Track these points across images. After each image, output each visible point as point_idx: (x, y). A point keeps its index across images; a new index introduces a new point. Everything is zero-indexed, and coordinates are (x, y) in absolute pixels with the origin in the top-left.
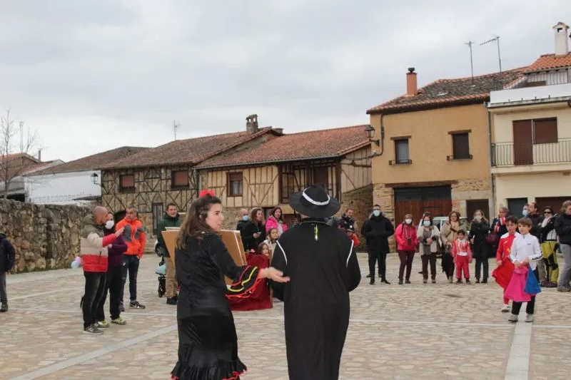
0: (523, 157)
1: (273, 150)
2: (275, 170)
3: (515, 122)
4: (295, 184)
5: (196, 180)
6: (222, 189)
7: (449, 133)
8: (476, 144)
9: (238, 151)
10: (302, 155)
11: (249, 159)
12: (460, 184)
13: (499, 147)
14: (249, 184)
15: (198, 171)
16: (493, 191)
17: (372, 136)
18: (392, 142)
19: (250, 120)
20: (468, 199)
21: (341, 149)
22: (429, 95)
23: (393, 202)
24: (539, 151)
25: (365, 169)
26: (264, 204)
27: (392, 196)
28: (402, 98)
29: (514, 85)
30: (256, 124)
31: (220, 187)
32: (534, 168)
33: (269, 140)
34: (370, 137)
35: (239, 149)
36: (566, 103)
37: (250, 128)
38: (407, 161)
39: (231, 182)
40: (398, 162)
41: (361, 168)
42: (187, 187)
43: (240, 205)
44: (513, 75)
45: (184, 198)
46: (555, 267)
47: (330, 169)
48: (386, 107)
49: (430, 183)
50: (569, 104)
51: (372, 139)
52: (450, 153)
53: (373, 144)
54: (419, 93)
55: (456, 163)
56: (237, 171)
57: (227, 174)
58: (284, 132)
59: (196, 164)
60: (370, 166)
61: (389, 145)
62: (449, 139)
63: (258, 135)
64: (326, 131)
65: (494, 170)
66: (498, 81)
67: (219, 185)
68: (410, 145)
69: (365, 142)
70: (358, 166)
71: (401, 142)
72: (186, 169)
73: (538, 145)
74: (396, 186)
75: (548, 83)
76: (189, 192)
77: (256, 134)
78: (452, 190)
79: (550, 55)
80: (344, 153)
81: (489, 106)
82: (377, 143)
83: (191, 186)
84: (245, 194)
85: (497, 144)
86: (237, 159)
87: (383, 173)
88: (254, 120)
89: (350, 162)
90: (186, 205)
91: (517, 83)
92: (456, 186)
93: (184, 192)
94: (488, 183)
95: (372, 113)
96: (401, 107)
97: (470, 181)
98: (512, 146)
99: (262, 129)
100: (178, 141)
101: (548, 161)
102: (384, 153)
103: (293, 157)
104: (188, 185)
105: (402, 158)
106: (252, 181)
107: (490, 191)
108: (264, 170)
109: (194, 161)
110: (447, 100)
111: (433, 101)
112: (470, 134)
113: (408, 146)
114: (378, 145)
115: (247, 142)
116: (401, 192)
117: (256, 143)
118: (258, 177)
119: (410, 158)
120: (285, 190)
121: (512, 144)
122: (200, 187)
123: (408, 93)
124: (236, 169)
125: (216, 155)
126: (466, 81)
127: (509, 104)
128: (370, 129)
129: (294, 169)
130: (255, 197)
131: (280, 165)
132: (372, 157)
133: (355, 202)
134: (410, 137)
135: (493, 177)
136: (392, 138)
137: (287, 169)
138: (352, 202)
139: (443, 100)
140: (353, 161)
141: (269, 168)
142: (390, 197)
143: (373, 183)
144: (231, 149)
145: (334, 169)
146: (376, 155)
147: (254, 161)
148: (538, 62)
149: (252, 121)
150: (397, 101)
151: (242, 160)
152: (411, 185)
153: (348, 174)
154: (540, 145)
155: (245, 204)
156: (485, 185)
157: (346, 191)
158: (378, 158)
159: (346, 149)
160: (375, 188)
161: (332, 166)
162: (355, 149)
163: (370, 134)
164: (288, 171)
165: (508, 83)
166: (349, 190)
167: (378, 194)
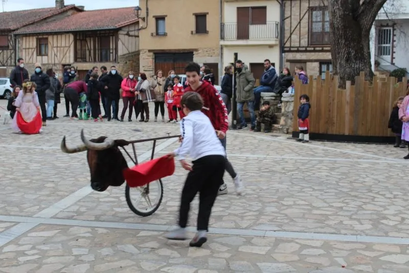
0: (243, 34)
1: (74, 23)
2: (72, 37)
3: (238, 9)
4: (87, 48)
5: (14, 42)
6: (33, 50)
7: (194, 14)
8: (211, 23)
9: (47, 22)
10: (91, 27)
11: (53, 28)
12: (200, 51)
13: (226, 26)
14: (53, 47)
15: (15, 35)
16: (222, 57)
17: (139, 14)
18: (154, 19)
20: (205, 62)
21: (119, 22)
23: (154, 64)
24: (254, 29)
25: (137, 38)
26: (63, 62)
27: (153, 59)
30: (62, 2)
31: (32, 49)
32: (249, 42)
33: (72, 14)
35: (48, 20)
38: (164, 34)
39: (40, 45)
40: (157, 34)
41: (134, 38)
42: (7, 48)
43: (46, 62)
45: (5, 56)
47: (111, 38)
49: (179, 50)
51: (140, 16)
52: (194, 29)
53: (140, 20)
55: (197, 37)
56: (44, 37)
57: (37, 39)
58: (85, 9)
59: (14, 30)
60: (138, 36)
61: (152, 22)
62: (193, 19)
63: (64, 11)
64: (115, 9)
65: (222, 43)
67: (31, 47)
68: (166, 21)
69: (135, 19)
70: (132, 36)
71: (160, 19)
72: (6, 34)
73: (252, 26)
74: (155, 52)
76: (8, 51)
77: (62, 10)
78: (194, 56)
80: (121, 26)
82: (143, 19)
83: (10, 47)
84: (49, 54)
85: (225, 24)
86: (45, 28)
87: (147, 42)
89: (126, 33)
90: (7, 62)
92: (197, 53)
93: (5, 51)
94: (218, 51)
97: (206, 50)
98: (235, 26)
99: (67, 6)
100: (5, 12)
101: (261, 37)
102: (148, 26)
103: (84, 28)
104: (8, 46)
105: (161, 31)
106: (55, 45)
107: (220, 58)
108: (63, 36)
109: (12, 28)
112: (207, 16)
113: (165, 23)
114: (144, 21)
115: (56, 15)
116: (160, 56)
117: (62, 16)
118: (59, 41)
119: (166, 32)
120: (79, 52)
121: (236, 24)
122: (17, 48)
124: (43, 35)
125: (29, 24)
128: (138, 9)
129: (86, 37)
130: (57, 56)
131: (75, 33)
132: (140, 29)
133: (128, 62)
134: (166, 16)
135: (222, 47)
136: (154, 17)
137: (81, 36)
138: (126, 63)
140: (128, 32)
141: (67, 35)
142: (151, 59)
143: (140, 48)
144: (42, 20)
145: (114, 37)
146: (142, 28)
147: (56, 30)
151: (48, 28)
152: (167, 51)
153: (123, 41)
154: (254, 25)
155: (50, 62)
156: (216, 53)
157: (122, 54)
158: (143, 31)
159: (123, 23)
160: (141, 53)
161: (113, 36)
162: (129, 23)
163: (138, 13)
164: (81, 38)
166: (125, 53)
167: (144, 57)
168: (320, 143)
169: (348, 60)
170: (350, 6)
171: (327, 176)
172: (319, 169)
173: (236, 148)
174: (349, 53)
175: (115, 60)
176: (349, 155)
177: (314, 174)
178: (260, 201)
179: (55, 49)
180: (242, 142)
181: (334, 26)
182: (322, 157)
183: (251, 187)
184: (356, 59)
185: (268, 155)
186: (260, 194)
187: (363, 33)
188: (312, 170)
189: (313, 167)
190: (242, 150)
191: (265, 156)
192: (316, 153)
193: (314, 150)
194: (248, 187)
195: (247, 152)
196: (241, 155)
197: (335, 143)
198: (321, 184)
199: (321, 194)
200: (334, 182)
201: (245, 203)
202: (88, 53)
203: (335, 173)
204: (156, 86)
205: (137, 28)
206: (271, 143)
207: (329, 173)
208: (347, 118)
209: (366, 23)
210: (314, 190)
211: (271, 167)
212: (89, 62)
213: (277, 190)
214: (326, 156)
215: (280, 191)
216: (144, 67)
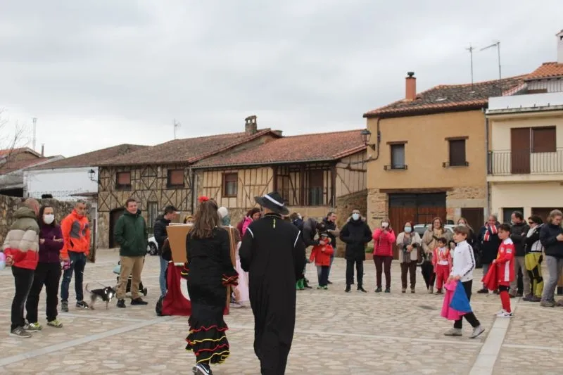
0: (520, 165)
1: (271, 153)
2: (271, 172)
3: (513, 130)
4: (290, 187)
5: (191, 179)
6: (217, 189)
7: (446, 139)
8: (473, 152)
9: (236, 152)
10: (297, 158)
11: (244, 160)
12: (455, 191)
13: (496, 155)
14: (244, 185)
15: (194, 170)
16: (489, 199)
17: (368, 139)
18: (388, 148)
19: (249, 121)
20: (463, 207)
21: (337, 151)
22: (428, 100)
23: (388, 208)
24: (537, 159)
25: (361, 173)
27: (386, 201)
28: (401, 102)
29: (513, 92)
30: (254, 125)
31: (215, 188)
32: (531, 178)
33: (267, 142)
34: (366, 141)
35: (237, 149)
37: (248, 129)
38: (402, 167)
39: (227, 182)
40: (393, 167)
41: (356, 172)
42: (182, 186)
43: (234, 206)
44: (514, 82)
45: (179, 198)
46: (540, 280)
47: (325, 172)
48: (383, 111)
49: (425, 189)
51: (368, 143)
52: (446, 159)
53: (369, 148)
54: (417, 98)
55: (451, 170)
56: (233, 171)
57: (223, 174)
58: (283, 134)
59: (192, 163)
60: (364, 171)
61: (385, 150)
62: (446, 144)
63: (256, 136)
64: (325, 134)
65: (490, 179)
66: (497, 88)
67: (214, 185)
68: (406, 150)
69: (362, 146)
70: (354, 170)
71: (397, 147)
72: (182, 168)
73: (535, 154)
74: (390, 192)
75: (549, 90)
76: (184, 191)
77: (254, 135)
78: (447, 197)
79: (553, 63)
80: (340, 157)
81: (487, 112)
82: (373, 147)
83: (187, 186)
84: (239, 195)
85: (494, 152)
86: (233, 160)
87: (378, 178)
88: (253, 121)
89: (346, 166)
90: (181, 205)
91: (516, 91)
92: (451, 193)
93: (179, 192)
94: (483, 191)
95: (369, 116)
96: (398, 111)
97: (465, 189)
98: (509, 155)
99: (261, 131)
100: (178, 140)
102: (379, 157)
103: (289, 159)
104: (184, 185)
105: (398, 163)
106: (247, 183)
107: (486, 199)
108: (259, 171)
109: (190, 160)
110: (445, 105)
111: (430, 106)
112: (467, 141)
113: (404, 151)
114: (374, 149)
115: (246, 143)
116: (396, 198)
117: (254, 144)
118: (253, 178)
119: (406, 164)
121: (510, 152)
122: (196, 187)
123: (407, 97)
124: (231, 169)
125: (212, 155)
126: (466, 88)
127: (507, 111)
128: (366, 133)
129: (290, 171)
130: (249, 198)
131: (275, 167)
132: (368, 161)
133: (349, 206)
134: (406, 142)
135: (489, 185)
136: (388, 143)
137: (283, 170)
138: (346, 207)
139: (440, 106)
140: (349, 164)
141: (265, 170)
142: (384, 203)
143: (368, 188)
144: (228, 150)
145: (329, 172)
146: (371, 159)
147: (250, 163)
148: (539, 70)
149: (251, 123)
150: (395, 106)
151: (238, 160)
152: (406, 191)
153: (343, 178)
154: (539, 154)
155: (240, 206)
156: (480, 193)
157: (340, 195)
158: (372, 162)
159: (342, 153)
160: (369, 193)
161: (327, 170)
162: (351, 153)
163: (365, 138)
164: (283, 174)
165: (507, 90)
166: (344, 194)
167: (373, 199)
175: (331, 203)
179: (247, 188)
202: (291, 193)
204: (432, 241)
205: (361, 160)
212: (294, 205)
216: (373, 213)
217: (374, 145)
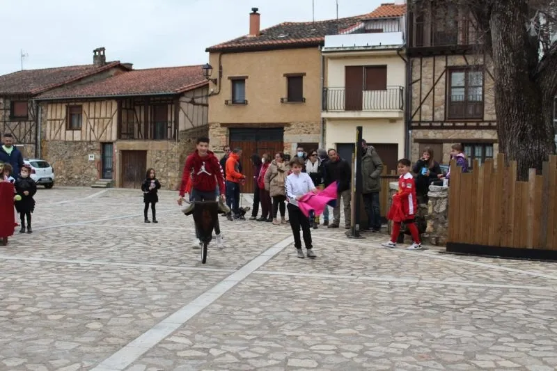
0: (353, 102)
1: (118, 85)
2: (115, 105)
3: (347, 68)
4: (135, 120)
5: (35, 111)
6: (61, 122)
7: (285, 75)
8: (310, 89)
9: (81, 84)
10: (141, 91)
11: (89, 93)
12: (293, 127)
13: (331, 92)
14: (88, 118)
15: (38, 102)
16: (324, 135)
17: (209, 74)
18: (230, 82)
19: (97, 53)
20: (299, 142)
21: (181, 85)
22: (270, 37)
24: (368, 97)
26: (102, 139)
27: (227, 136)
28: (244, 38)
29: (351, 31)
30: (103, 57)
31: (59, 120)
32: (363, 114)
33: (116, 74)
34: (207, 75)
35: (83, 82)
36: (395, 52)
37: (97, 61)
38: (242, 102)
39: (71, 115)
40: (234, 102)
41: (200, 107)
42: (25, 118)
43: (79, 139)
44: (352, 21)
45: (22, 130)
47: (169, 106)
48: (225, 46)
49: (264, 124)
50: (398, 53)
51: (210, 77)
52: (285, 95)
53: (210, 82)
54: (261, 34)
55: (289, 106)
56: (77, 104)
57: (67, 107)
58: (133, 68)
59: (36, 95)
60: (207, 105)
61: (227, 85)
62: (284, 81)
64: (174, 68)
65: (324, 115)
66: (335, 27)
67: (58, 118)
68: (246, 85)
70: (198, 104)
71: (238, 82)
72: (25, 99)
73: (367, 92)
74: (231, 126)
75: (384, 31)
76: (27, 123)
77: (103, 67)
78: (284, 133)
79: (390, 5)
80: (182, 91)
81: (323, 50)
82: (215, 81)
83: (30, 118)
84: (84, 128)
85: (329, 89)
86: (78, 92)
87: (219, 112)
88: (102, 53)
89: (189, 100)
90: (24, 137)
91: (354, 30)
92: (288, 128)
93: (23, 124)
94: (318, 127)
95: (211, 51)
96: (239, 47)
97: (302, 124)
98: (343, 92)
99: (109, 63)
100: (25, 71)
101: (379, 107)
102: (221, 91)
103: (133, 93)
104: (27, 117)
105: (237, 98)
106: (92, 115)
107: (321, 135)
108: (103, 104)
109: (33, 91)
110: (285, 42)
111: (270, 42)
112: (304, 77)
113: (244, 86)
114: (216, 84)
115: (94, 75)
116: (236, 132)
117: (102, 77)
118: (97, 110)
119: (246, 99)
120: (124, 126)
121: (344, 89)
122: (39, 120)
123: (251, 33)
124: (76, 102)
125: (57, 87)
126: (308, 25)
127: (342, 49)
128: (208, 67)
129: (135, 105)
130: (93, 131)
131: (119, 100)
132: (210, 95)
133: (192, 141)
134: (247, 77)
135: (324, 121)
136: (229, 78)
137: (127, 104)
138: (190, 141)
139: (280, 42)
140: (193, 99)
141: (109, 103)
142: (225, 137)
143: (209, 121)
144: (74, 82)
145: (173, 106)
146: (213, 94)
147: (94, 95)
148: (377, 10)
149: (99, 55)
150: (238, 41)
151: (83, 92)
152: (246, 126)
153: (186, 112)
154: (370, 92)
155: (84, 139)
156: (315, 129)
157: (183, 129)
158: (215, 97)
159: (186, 87)
160: (211, 127)
161: (172, 104)
162: (194, 87)
163: (207, 72)
164: (128, 107)
165: (345, 28)
166: (187, 128)
167: (214, 133)
168: (490, 260)
169: (522, 138)
170: (526, 61)
171: (526, 315)
172: (509, 302)
173: (369, 267)
174: (524, 129)
175: (174, 138)
176: (544, 280)
177: (504, 311)
178: (439, 360)
179: (92, 121)
180: (375, 257)
181: (502, 90)
182: (505, 283)
183: (415, 333)
184: (534, 137)
185: (420, 279)
186: (433, 346)
187: (544, 99)
188: (498, 305)
189: (497, 299)
190: (380, 270)
191: (417, 281)
192: (492, 277)
193: (487, 272)
194: (409, 334)
195: (387, 273)
196: (380, 279)
197: (514, 261)
198: (523, 329)
199: (533, 349)
200: (542, 327)
201: (415, 363)
202: (136, 126)
203: (537, 311)
205: (205, 94)
206: (418, 260)
207: (526, 309)
208: (530, 224)
209: (548, 85)
210: (517, 340)
211: (432, 299)
212: (138, 139)
213: (458, 340)
214: (510, 281)
215: (463, 340)
216: (214, 147)
217: (216, 80)
